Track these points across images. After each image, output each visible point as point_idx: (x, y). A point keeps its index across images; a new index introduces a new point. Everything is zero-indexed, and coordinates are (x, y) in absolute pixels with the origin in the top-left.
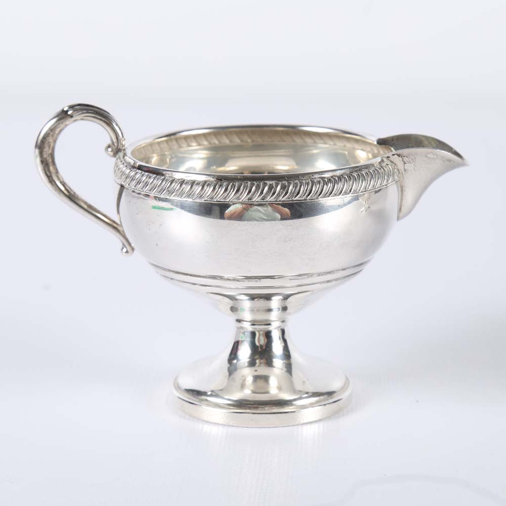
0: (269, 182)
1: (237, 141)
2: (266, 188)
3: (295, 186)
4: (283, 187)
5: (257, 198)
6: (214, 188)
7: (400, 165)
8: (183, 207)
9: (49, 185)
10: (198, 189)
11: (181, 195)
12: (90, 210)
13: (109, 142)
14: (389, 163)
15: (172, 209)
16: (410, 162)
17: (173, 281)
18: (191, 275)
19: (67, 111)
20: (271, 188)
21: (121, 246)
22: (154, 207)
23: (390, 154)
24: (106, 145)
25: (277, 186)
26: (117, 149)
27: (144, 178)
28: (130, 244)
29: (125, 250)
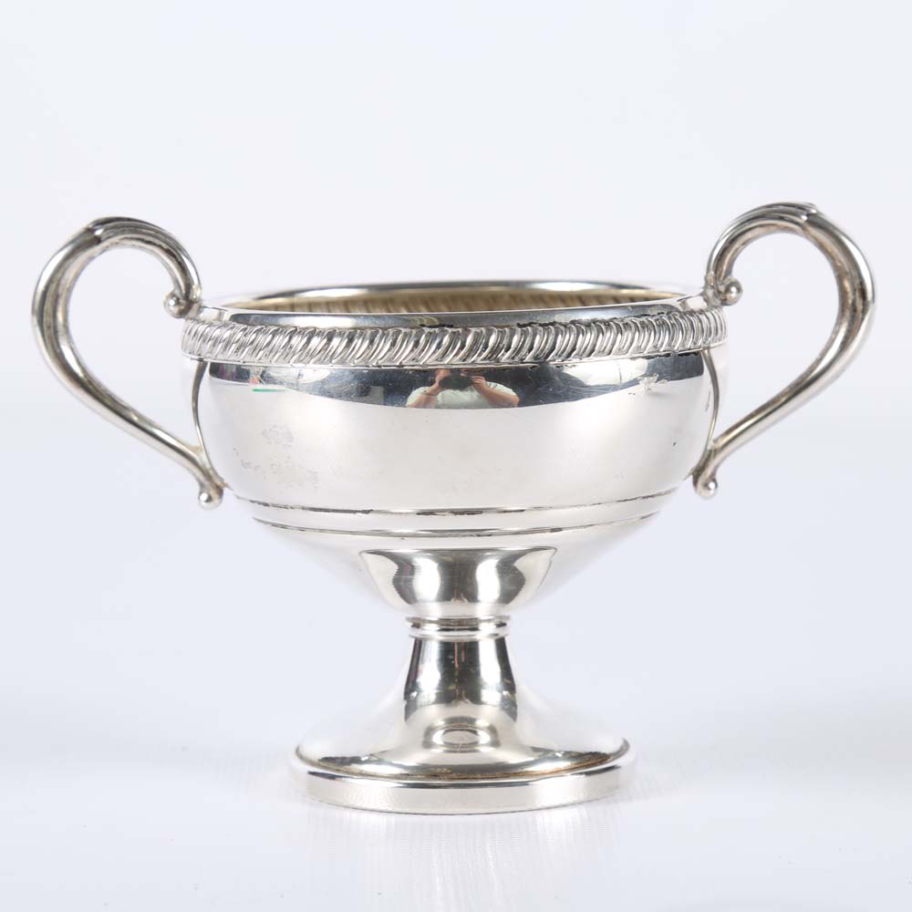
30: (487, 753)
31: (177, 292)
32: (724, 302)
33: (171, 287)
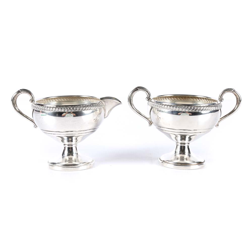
0: (69, 107)
1: (66, 100)
2: (69, 108)
3: (76, 108)
4: (73, 108)
5: (66, 111)
6: (56, 108)
7: (104, 104)
8: (49, 114)
9: (15, 110)
10: (51, 109)
11: (47, 110)
12: (26, 117)
13: (31, 99)
14: (101, 103)
15: (46, 115)
16: (106, 103)
17: (46, 134)
18: (51, 131)
19: (19, 91)
20: (70, 108)
21: (34, 126)
22: (41, 115)
23: (101, 101)
24: (30, 99)
25: (71, 108)
26: (32, 101)
27: (38, 107)
28: (36, 125)
29: (35, 127)
30: (185, 161)
31: (148, 97)
32: (221, 101)
33: (147, 96)
